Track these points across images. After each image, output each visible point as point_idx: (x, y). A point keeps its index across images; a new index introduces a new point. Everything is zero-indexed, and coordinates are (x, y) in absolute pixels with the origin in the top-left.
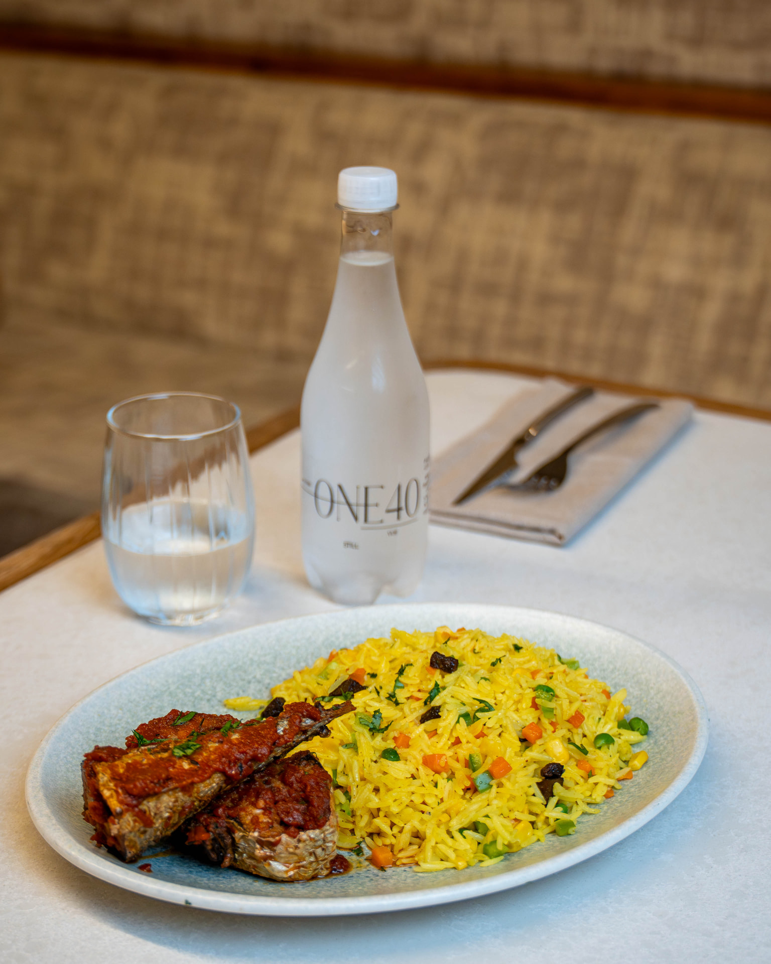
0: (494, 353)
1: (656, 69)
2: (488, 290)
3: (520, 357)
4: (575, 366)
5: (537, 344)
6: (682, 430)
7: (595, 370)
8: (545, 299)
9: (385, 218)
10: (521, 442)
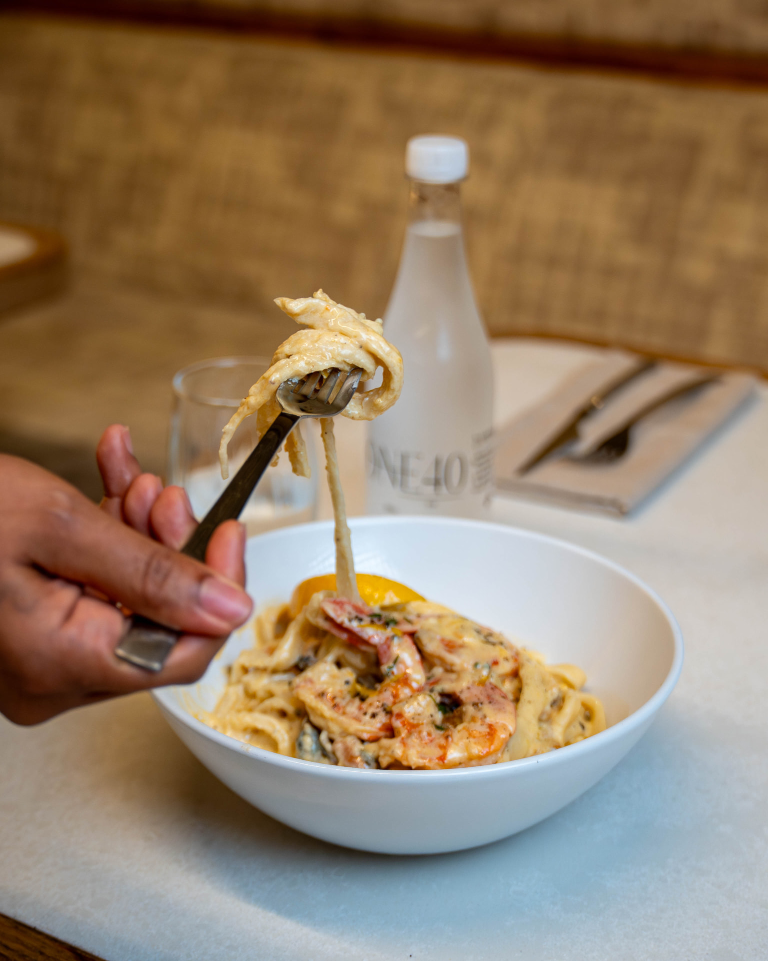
0: (556, 323)
1: (726, 41)
2: (552, 262)
3: (583, 328)
4: (638, 338)
5: (599, 315)
6: (745, 403)
7: (657, 342)
8: (610, 272)
9: (452, 189)
10: (585, 413)
